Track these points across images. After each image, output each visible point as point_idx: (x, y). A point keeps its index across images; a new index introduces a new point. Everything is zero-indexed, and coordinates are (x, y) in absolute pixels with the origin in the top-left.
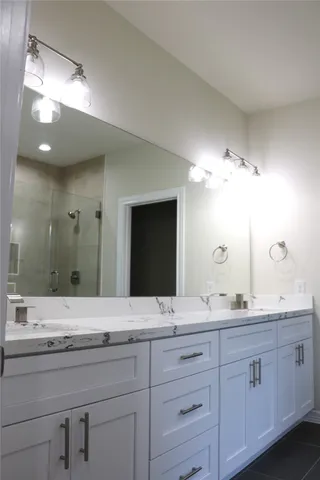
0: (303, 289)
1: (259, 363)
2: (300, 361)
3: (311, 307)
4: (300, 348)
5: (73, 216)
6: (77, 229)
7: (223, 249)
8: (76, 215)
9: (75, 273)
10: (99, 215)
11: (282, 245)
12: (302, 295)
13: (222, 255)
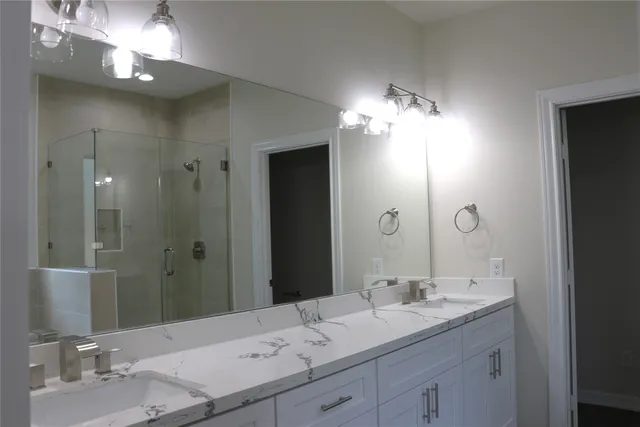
0: (501, 270)
1: (436, 389)
2: (496, 372)
3: (512, 295)
4: (496, 355)
5: (190, 168)
6: (197, 185)
7: (393, 214)
8: (195, 166)
9: (198, 244)
10: (225, 166)
11: (472, 209)
12: (499, 278)
13: (392, 222)
